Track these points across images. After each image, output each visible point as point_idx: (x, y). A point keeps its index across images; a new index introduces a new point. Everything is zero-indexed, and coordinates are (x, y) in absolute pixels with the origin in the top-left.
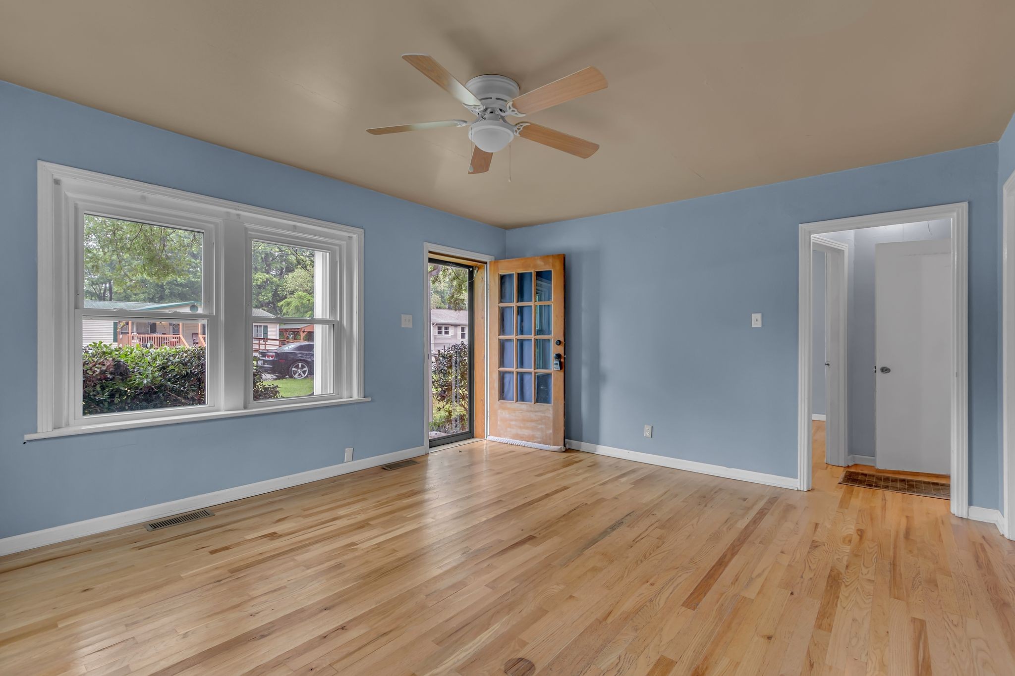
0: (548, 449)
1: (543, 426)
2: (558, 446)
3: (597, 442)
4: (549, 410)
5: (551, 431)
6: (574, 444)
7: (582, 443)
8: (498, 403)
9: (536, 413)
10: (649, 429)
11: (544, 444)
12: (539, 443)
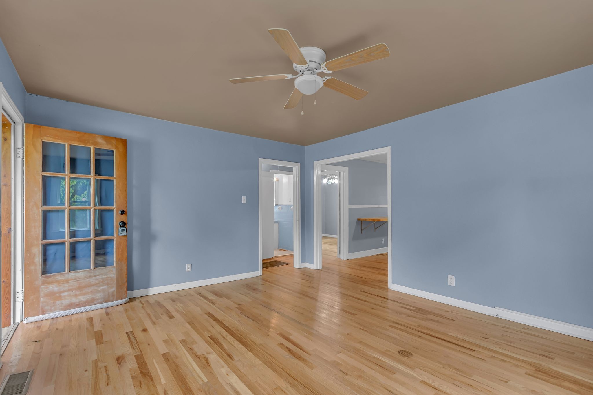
0: (115, 305)
1: (105, 287)
2: (122, 299)
3: (148, 286)
4: (112, 271)
5: (114, 289)
6: (136, 293)
7: (134, 291)
8: (40, 279)
9: (97, 277)
10: (190, 266)
11: (106, 302)
12: (101, 303)
